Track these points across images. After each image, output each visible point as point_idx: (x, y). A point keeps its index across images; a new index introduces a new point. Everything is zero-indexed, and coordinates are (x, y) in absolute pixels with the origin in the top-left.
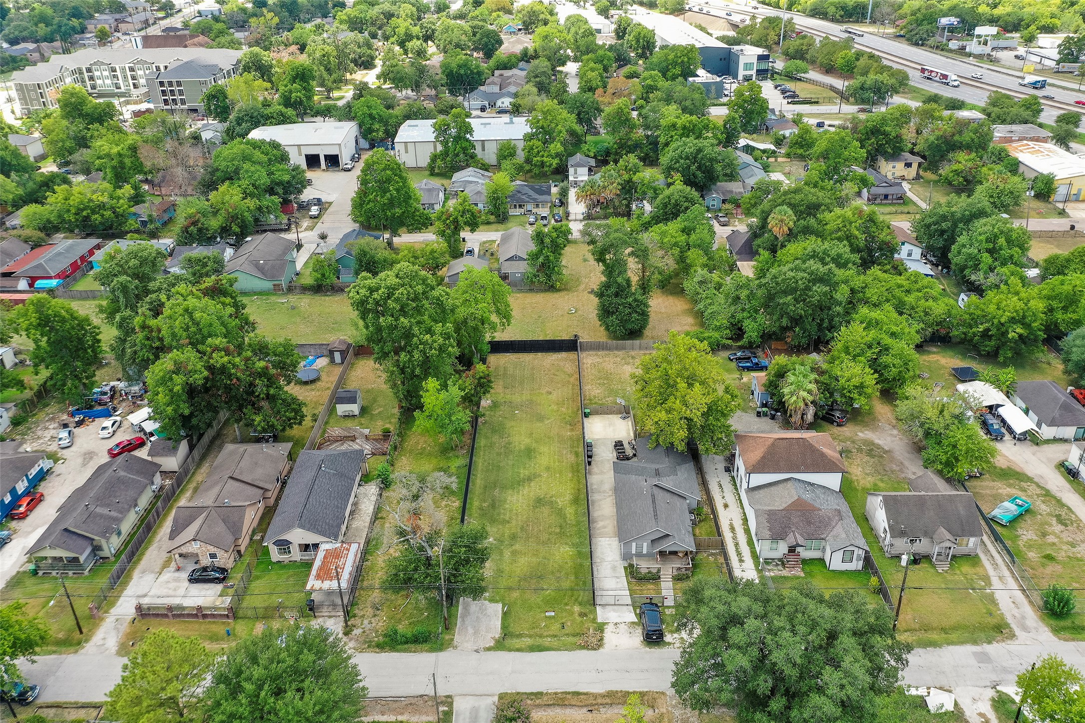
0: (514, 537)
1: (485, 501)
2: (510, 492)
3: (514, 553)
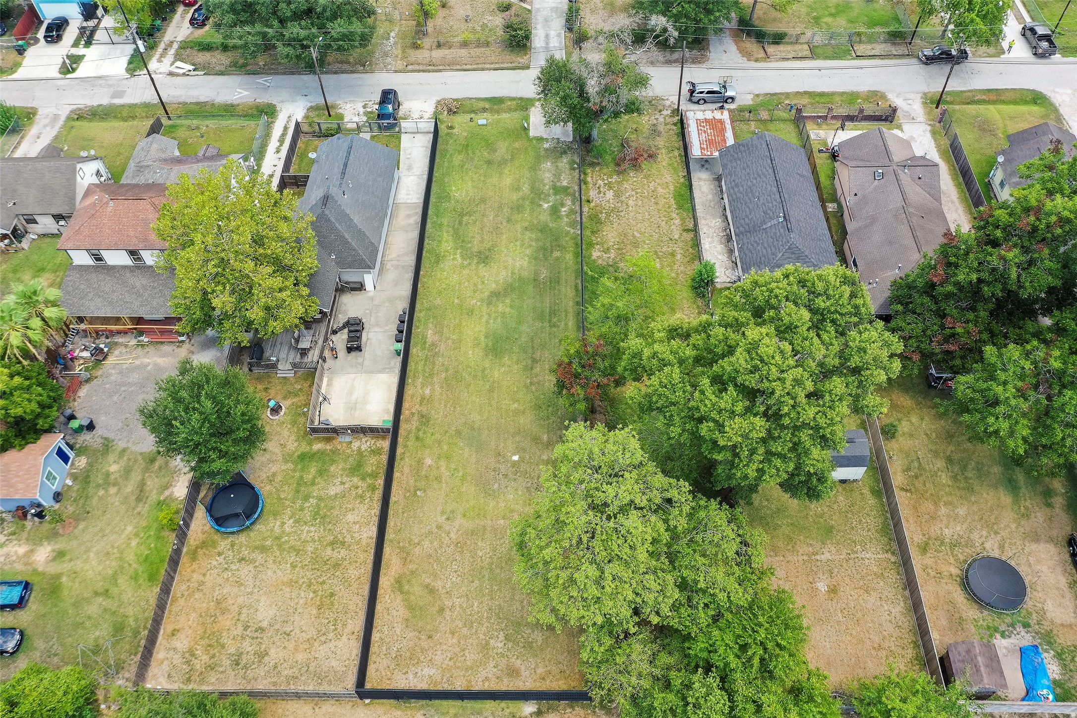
0: (518, 208)
1: (557, 259)
2: (525, 274)
3: (518, 189)
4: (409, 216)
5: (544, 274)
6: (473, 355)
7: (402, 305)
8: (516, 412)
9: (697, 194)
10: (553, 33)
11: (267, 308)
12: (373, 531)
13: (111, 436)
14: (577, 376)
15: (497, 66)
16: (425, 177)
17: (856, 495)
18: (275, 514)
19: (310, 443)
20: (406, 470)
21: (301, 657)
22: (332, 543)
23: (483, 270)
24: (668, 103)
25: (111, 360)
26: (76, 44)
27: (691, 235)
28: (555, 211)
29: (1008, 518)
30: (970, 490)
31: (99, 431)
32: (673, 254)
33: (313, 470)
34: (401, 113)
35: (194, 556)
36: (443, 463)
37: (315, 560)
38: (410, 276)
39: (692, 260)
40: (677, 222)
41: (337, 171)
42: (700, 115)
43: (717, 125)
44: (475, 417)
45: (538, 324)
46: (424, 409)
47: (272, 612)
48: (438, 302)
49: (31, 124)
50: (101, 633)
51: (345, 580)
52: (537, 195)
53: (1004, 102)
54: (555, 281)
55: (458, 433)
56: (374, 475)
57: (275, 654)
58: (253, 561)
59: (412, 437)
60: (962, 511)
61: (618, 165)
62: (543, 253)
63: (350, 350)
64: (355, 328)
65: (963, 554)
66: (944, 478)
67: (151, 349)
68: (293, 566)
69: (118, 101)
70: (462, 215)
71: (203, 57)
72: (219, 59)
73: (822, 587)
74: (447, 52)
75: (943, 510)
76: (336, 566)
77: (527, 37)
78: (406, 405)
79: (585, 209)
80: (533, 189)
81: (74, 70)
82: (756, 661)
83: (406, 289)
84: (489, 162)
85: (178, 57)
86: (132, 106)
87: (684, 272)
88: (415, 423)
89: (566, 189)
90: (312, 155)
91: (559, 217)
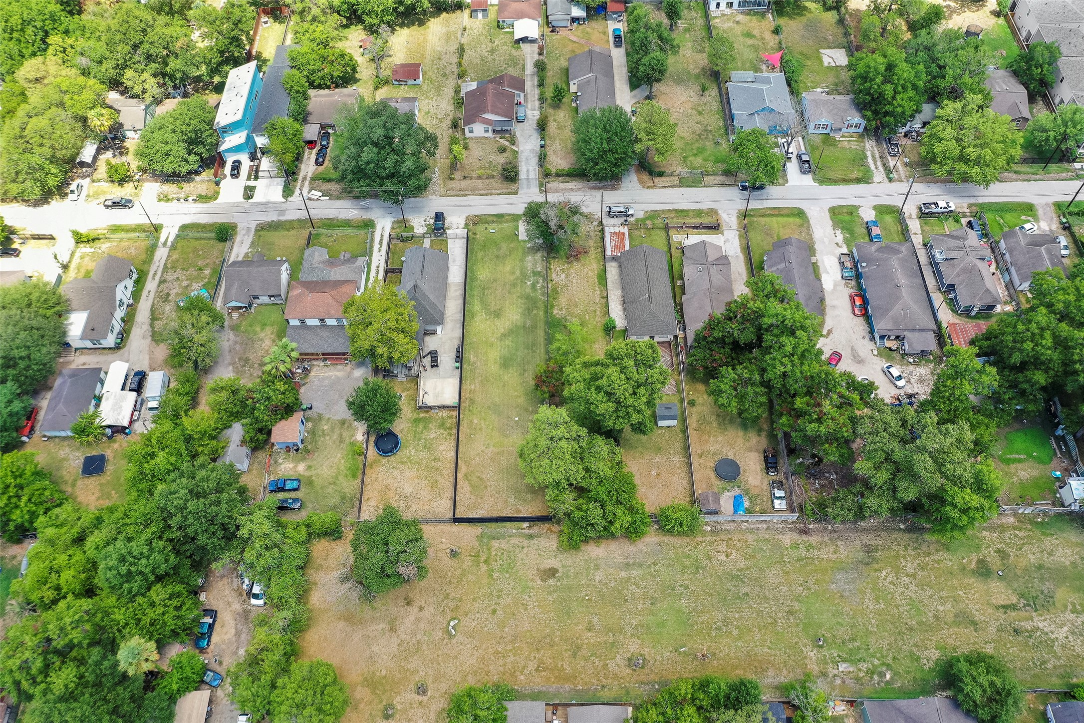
0: (514, 285)
1: (535, 314)
2: (519, 324)
3: (513, 273)
4: (456, 291)
5: (528, 323)
6: (494, 368)
7: (456, 343)
8: (517, 397)
9: (609, 276)
10: (531, 168)
11: (401, 353)
12: (453, 454)
13: (321, 412)
14: (544, 382)
15: (499, 191)
16: (464, 267)
17: (674, 433)
18: (406, 447)
19: (418, 414)
20: (465, 425)
21: (426, 507)
22: (434, 460)
23: (497, 322)
24: (596, 217)
25: (312, 374)
26: (249, 178)
27: (605, 300)
28: (533, 286)
29: (740, 442)
30: (726, 429)
31: (314, 409)
32: (595, 311)
33: (421, 426)
34: (446, 225)
35: (371, 467)
36: (482, 422)
37: (427, 467)
38: (460, 325)
39: (604, 316)
40: (598, 292)
41: (419, 269)
42: (612, 230)
43: (620, 235)
44: (497, 400)
45: (526, 351)
46: (471, 396)
47: (411, 490)
48: (475, 340)
49: (236, 234)
50: (336, 500)
51: (441, 475)
52: (524, 276)
53: (782, 215)
54: (534, 327)
55: (489, 407)
56: (450, 428)
57: (414, 507)
58: (399, 468)
59: (467, 410)
60: (720, 439)
61: (568, 258)
62: (528, 311)
63: (432, 367)
64: (434, 355)
65: (717, 458)
66: (715, 424)
67: (331, 367)
68: (418, 470)
69: (282, 218)
70: (484, 289)
71: (326, 186)
72: (335, 187)
73: (654, 473)
74: (470, 182)
75: (712, 439)
76: (437, 469)
77: (517, 174)
78: (463, 394)
79: (550, 285)
80: (521, 273)
81: (252, 197)
82: (615, 497)
83: (458, 333)
84: (497, 257)
85: (312, 188)
86: (291, 221)
87: (599, 321)
88: (467, 403)
89: (539, 272)
90: (404, 259)
91: (536, 290)
